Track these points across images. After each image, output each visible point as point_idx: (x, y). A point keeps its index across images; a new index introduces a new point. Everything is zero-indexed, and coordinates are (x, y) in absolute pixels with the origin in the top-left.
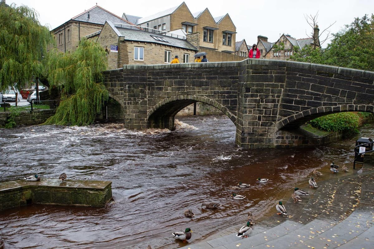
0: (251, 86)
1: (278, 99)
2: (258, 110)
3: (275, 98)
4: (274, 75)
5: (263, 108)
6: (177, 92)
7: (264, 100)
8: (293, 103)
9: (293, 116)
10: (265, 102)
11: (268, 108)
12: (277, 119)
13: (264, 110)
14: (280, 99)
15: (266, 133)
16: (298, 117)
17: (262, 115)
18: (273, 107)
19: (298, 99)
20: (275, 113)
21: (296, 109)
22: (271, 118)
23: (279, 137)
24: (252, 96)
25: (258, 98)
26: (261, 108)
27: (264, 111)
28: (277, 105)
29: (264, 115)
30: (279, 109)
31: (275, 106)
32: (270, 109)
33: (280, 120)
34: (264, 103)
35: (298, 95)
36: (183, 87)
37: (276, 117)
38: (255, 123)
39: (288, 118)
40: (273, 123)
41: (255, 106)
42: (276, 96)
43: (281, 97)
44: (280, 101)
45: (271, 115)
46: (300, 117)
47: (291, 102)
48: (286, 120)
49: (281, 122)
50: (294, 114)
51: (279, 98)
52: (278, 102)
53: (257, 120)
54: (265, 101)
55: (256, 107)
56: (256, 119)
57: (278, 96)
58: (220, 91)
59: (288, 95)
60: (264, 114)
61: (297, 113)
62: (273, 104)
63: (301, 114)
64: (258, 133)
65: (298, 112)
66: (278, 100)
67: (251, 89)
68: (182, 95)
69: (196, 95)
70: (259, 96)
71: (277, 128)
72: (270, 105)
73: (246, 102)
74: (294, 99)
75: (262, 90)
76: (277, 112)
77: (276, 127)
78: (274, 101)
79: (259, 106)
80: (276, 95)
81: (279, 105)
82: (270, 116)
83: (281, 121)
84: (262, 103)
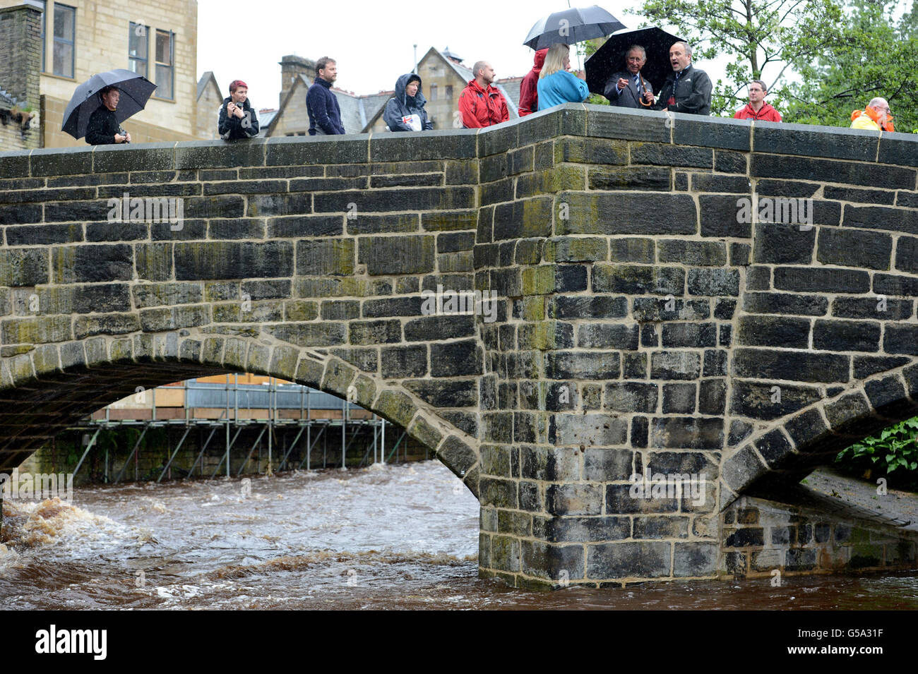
0: (589, 256)
1: (726, 323)
2: (631, 387)
3: (708, 321)
4: (695, 197)
5: (653, 377)
6: (75, 317)
7: (658, 330)
8: (807, 340)
9: (815, 413)
10: (665, 344)
11: (680, 376)
12: (726, 431)
13: (660, 383)
14: (734, 323)
15: (678, 513)
16: (843, 414)
17: (650, 416)
18: (702, 366)
19: (828, 317)
20: (712, 403)
21: (832, 370)
22: (695, 430)
23: (740, 532)
24: (598, 308)
25: (629, 321)
26: (643, 376)
27: (660, 391)
28: (722, 357)
29: (659, 413)
30: (730, 379)
31: (714, 364)
32: (688, 377)
33: (743, 435)
34: (660, 348)
35: (831, 297)
36: (119, 286)
37: (720, 423)
38: (621, 461)
39: (789, 425)
40: (708, 454)
41: (617, 367)
42: (713, 309)
43: (740, 312)
44: (734, 335)
45: (696, 415)
46: (855, 412)
47: (796, 334)
48: (774, 437)
49: (748, 450)
50: (819, 398)
51: (729, 317)
52: (726, 341)
53: (628, 445)
54: (665, 333)
55: (622, 369)
56: (625, 439)
57: (725, 310)
58: (362, 301)
59: (776, 303)
60: (659, 409)
61: (832, 393)
62: (701, 351)
63: (858, 397)
64: (636, 520)
65: (841, 390)
66: (727, 331)
67: (589, 268)
68: (109, 333)
69: (204, 331)
70: (636, 308)
71: (726, 486)
72: (687, 358)
73: (568, 344)
74: (813, 319)
75: (647, 275)
76: (722, 396)
77: (720, 479)
78: (704, 336)
79: (634, 367)
80: (714, 302)
81: (731, 356)
82: (689, 421)
83: (749, 441)
84: (649, 351)
